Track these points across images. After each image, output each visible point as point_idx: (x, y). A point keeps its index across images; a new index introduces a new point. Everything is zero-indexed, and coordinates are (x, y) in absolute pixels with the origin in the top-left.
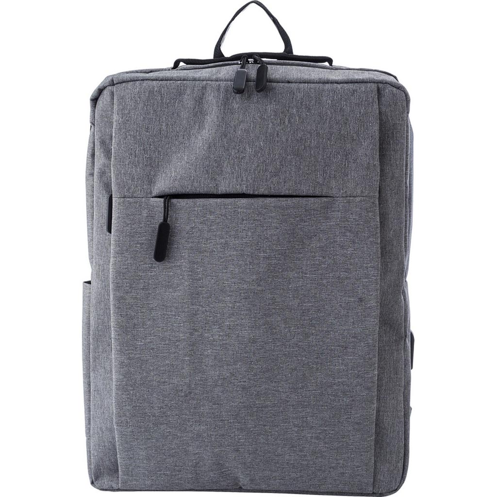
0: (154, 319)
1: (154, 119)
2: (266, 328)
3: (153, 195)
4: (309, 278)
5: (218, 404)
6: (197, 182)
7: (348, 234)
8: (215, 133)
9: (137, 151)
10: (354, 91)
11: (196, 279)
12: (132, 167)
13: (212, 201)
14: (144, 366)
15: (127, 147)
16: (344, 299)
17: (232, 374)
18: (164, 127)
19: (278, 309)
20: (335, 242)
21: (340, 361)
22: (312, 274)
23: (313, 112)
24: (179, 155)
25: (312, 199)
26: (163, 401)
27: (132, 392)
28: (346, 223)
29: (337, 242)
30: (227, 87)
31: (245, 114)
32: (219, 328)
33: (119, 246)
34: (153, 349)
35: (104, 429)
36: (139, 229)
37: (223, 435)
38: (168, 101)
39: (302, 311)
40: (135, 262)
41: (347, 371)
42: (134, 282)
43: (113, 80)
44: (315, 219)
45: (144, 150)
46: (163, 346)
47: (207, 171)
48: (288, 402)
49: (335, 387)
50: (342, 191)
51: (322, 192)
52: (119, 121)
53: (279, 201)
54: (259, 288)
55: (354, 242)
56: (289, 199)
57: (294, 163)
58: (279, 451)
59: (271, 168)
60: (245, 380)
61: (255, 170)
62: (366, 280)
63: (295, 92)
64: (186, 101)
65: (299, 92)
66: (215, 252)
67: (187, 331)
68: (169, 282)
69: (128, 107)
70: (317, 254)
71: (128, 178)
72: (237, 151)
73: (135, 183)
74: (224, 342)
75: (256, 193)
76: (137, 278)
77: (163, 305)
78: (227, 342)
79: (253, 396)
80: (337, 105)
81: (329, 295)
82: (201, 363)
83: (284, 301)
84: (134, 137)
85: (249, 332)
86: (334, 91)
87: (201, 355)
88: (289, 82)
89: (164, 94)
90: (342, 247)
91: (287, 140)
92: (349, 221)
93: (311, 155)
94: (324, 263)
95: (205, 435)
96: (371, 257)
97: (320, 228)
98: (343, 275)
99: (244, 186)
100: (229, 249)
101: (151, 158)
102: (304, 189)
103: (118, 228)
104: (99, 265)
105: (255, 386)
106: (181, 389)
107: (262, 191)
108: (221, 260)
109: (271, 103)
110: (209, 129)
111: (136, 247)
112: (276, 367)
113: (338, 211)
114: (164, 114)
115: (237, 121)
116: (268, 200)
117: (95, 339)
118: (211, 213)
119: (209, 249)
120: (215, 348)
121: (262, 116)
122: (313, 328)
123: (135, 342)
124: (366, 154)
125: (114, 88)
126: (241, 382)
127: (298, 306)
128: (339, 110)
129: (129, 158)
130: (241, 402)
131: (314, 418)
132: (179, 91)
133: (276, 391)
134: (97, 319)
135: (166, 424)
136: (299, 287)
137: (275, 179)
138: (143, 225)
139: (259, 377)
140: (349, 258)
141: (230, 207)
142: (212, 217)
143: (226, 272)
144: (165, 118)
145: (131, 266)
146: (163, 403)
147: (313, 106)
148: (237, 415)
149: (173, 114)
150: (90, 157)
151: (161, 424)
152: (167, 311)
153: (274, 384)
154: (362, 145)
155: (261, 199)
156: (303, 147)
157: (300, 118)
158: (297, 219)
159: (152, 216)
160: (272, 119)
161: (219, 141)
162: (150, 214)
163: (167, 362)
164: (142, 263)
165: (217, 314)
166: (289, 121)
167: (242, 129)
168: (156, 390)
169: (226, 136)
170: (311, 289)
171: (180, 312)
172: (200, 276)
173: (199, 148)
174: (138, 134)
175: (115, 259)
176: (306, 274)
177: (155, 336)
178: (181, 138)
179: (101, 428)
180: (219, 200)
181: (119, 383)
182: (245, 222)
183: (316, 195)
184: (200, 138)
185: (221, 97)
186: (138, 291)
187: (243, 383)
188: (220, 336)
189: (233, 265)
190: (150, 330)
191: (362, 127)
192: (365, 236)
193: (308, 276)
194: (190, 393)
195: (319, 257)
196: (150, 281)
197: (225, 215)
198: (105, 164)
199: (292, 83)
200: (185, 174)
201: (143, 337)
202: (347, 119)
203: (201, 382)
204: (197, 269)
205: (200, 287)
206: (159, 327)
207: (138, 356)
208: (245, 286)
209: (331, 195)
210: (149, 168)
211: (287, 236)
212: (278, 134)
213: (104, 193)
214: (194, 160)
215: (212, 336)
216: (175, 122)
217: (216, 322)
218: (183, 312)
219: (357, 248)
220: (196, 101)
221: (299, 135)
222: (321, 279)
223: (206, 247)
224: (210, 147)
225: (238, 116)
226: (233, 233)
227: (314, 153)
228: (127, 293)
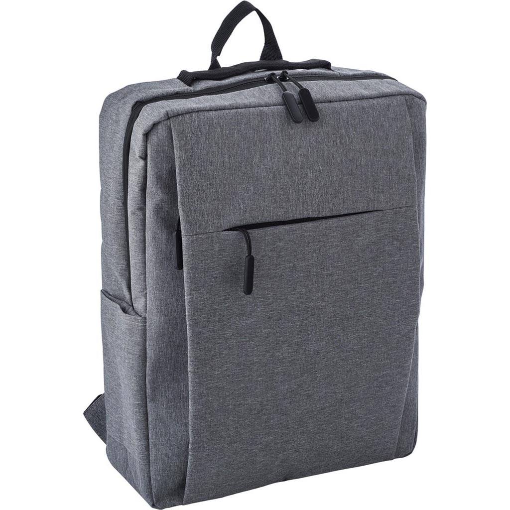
0: (230, 348)
1: (217, 153)
2: (328, 339)
3: (224, 228)
4: (363, 287)
5: (286, 415)
6: (267, 212)
7: (395, 242)
8: (278, 161)
9: (204, 187)
10: (388, 106)
11: (268, 304)
12: (201, 203)
13: (281, 228)
14: (221, 392)
15: (194, 183)
16: (391, 301)
17: (299, 386)
18: (227, 160)
19: (338, 320)
20: (384, 251)
21: (386, 356)
22: (366, 283)
23: (359, 130)
24: (244, 186)
25: (366, 215)
26: (238, 421)
27: (209, 420)
28: (394, 232)
29: (386, 251)
30: (280, 113)
31: (301, 139)
32: (288, 346)
33: (195, 283)
34: (229, 376)
35: (170, 455)
36: (213, 264)
37: (288, 441)
38: (227, 132)
39: (357, 318)
40: (211, 296)
41: (391, 364)
42: (211, 316)
43: (167, 114)
44: (368, 233)
45: (210, 184)
46: (238, 371)
47: (275, 200)
48: (342, 400)
49: (380, 379)
50: (389, 204)
51: (374, 208)
52: (182, 157)
53: (340, 220)
54: (324, 304)
55: (400, 250)
56: (348, 218)
57: (349, 183)
58: (330, 444)
59: (331, 191)
60: (309, 389)
61: (318, 194)
62: (410, 282)
63: (340, 112)
64: (244, 130)
65: (344, 112)
66: (284, 276)
67: (260, 354)
68: (242, 311)
69: (190, 142)
70: (369, 265)
71: (198, 214)
72: (300, 177)
73: (206, 218)
74: (293, 358)
75: (320, 216)
76: (213, 311)
77: (238, 333)
78: (295, 357)
79: (315, 402)
80: (377, 121)
81: (379, 300)
82: (272, 380)
83: (342, 312)
84: (200, 172)
85: (315, 345)
86: (372, 107)
87: (272, 373)
88: (330, 102)
89: (223, 126)
90: (390, 255)
91: (342, 161)
92: (395, 231)
93: (362, 173)
94: (375, 272)
95: (272, 444)
96: (414, 261)
97: (372, 240)
98: (391, 280)
99: (310, 211)
100: (296, 272)
101: (217, 192)
102: (360, 207)
103: (193, 265)
104: (161, 300)
105: (318, 393)
106: (254, 407)
107: (326, 214)
108: (290, 283)
109: (322, 126)
110: (271, 157)
111: (210, 282)
112: (335, 372)
113: (387, 223)
114: (225, 146)
115: (295, 147)
116: (331, 221)
117: (155, 371)
118: (280, 240)
119: (279, 274)
120: (284, 365)
121: (317, 139)
122: (365, 331)
123: (213, 372)
124: (406, 166)
125: (172, 122)
126: (306, 391)
127: (354, 314)
128: (380, 127)
129: (198, 194)
130: (305, 409)
131: (361, 409)
132: (236, 121)
133: (334, 393)
134: (158, 352)
135: (239, 441)
136: (355, 297)
137: (335, 201)
138: (216, 259)
139: (321, 384)
140: (396, 264)
141: (297, 232)
142: (281, 244)
143: (294, 294)
144: (227, 149)
145: (207, 300)
146: (238, 423)
147: (357, 124)
148: (301, 421)
149: (234, 145)
150: (140, 192)
151: (235, 442)
152: (241, 339)
153: (333, 387)
154: (401, 157)
155: (325, 221)
156: (355, 166)
157: (349, 138)
158: (355, 235)
159: (224, 249)
160: (326, 142)
161: (282, 169)
162: (221, 247)
163: (242, 385)
164: (217, 296)
165: (287, 333)
166: (340, 141)
167: (301, 155)
168: (231, 413)
169: (288, 163)
170: (365, 297)
171: (254, 337)
172: (271, 300)
173: (264, 178)
174: (203, 168)
175: (192, 296)
176: (360, 284)
177: (231, 363)
178: (243, 169)
179: (167, 455)
180: (287, 227)
181: (197, 413)
182: (311, 244)
183: (369, 210)
184: (262, 167)
185: (277, 124)
186: (214, 324)
187: (308, 392)
188: (289, 353)
189: (301, 286)
190: (226, 358)
191: (400, 141)
192: (409, 243)
193: (362, 285)
194: (262, 410)
195: (371, 267)
196: (225, 313)
197: (293, 241)
198: (163, 200)
199: (333, 102)
200: (254, 205)
201: (220, 366)
202: (387, 135)
203: (273, 398)
204: (268, 294)
205: (271, 311)
206: (234, 355)
207: (215, 385)
208: (312, 304)
209: (381, 209)
210: (216, 202)
211: (346, 252)
212: (333, 156)
213: (163, 228)
214: (261, 190)
215: (282, 355)
216: (237, 153)
217: (286, 341)
218: (257, 336)
219: (402, 255)
220: (254, 129)
221: (351, 155)
222: (373, 286)
223: (275, 273)
224: (275, 176)
225: (295, 142)
226: (300, 256)
227: (365, 171)
228: (204, 327)
